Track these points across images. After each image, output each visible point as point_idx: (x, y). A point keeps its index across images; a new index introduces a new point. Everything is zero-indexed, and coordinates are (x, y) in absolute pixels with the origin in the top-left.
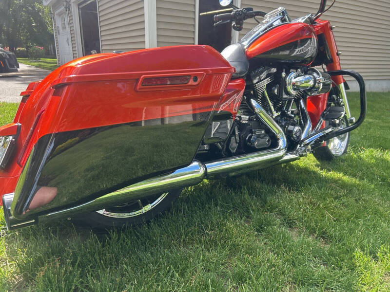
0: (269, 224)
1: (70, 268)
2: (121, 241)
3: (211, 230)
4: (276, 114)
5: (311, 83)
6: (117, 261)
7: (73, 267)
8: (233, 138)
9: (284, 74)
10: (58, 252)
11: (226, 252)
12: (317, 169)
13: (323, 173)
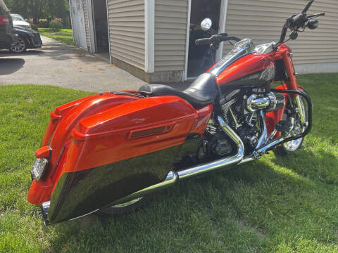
0: (223, 215)
1: (83, 245)
2: (117, 227)
3: (180, 219)
4: (238, 126)
5: (267, 103)
6: (114, 241)
7: (85, 244)
8: (201, 149)
9: (245, 97)
10: (74, 232)
11: (189, 237)
12: (272, 164)
13: (276, 168)
